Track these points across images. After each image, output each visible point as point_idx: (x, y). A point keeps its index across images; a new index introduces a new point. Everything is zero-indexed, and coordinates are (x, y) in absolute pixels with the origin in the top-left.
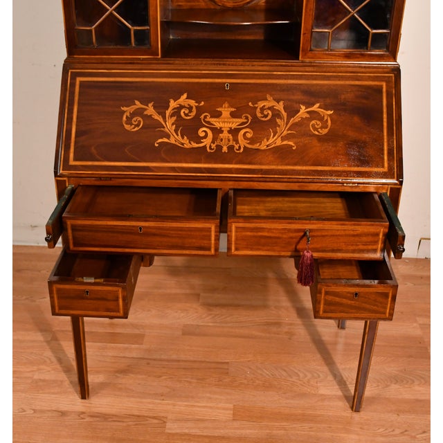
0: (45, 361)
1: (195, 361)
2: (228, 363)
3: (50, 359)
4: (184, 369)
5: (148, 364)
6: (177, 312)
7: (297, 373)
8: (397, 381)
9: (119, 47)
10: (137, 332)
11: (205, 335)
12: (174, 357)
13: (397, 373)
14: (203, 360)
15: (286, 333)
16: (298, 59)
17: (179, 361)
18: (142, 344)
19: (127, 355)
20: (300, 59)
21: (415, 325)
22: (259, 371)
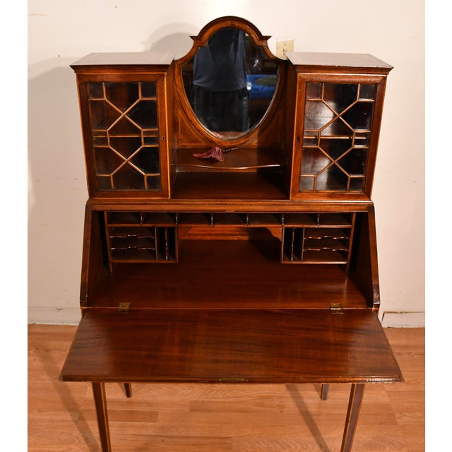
0: (74, 441)
1: (202, 437)
2: (230, 437)
3: (78, 438)
4: (194, 445)
5: (163, 441)
6: (184, 389)
7: (288, 445)
8: (371, 448)
9: (134, 190)
10: (151, 409)
11: (210, 411)
12: (184, 433)
13: (371, 439)
14: (208, 435)
15: (278, 405)
16: (289, 199)
17: (188, 437)
18: (156, 422)
19: (144, 432)
20: (290, 198)
21: (383, 392)
22: (257, 445)
